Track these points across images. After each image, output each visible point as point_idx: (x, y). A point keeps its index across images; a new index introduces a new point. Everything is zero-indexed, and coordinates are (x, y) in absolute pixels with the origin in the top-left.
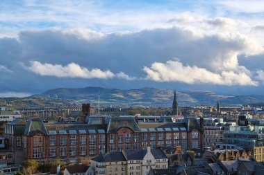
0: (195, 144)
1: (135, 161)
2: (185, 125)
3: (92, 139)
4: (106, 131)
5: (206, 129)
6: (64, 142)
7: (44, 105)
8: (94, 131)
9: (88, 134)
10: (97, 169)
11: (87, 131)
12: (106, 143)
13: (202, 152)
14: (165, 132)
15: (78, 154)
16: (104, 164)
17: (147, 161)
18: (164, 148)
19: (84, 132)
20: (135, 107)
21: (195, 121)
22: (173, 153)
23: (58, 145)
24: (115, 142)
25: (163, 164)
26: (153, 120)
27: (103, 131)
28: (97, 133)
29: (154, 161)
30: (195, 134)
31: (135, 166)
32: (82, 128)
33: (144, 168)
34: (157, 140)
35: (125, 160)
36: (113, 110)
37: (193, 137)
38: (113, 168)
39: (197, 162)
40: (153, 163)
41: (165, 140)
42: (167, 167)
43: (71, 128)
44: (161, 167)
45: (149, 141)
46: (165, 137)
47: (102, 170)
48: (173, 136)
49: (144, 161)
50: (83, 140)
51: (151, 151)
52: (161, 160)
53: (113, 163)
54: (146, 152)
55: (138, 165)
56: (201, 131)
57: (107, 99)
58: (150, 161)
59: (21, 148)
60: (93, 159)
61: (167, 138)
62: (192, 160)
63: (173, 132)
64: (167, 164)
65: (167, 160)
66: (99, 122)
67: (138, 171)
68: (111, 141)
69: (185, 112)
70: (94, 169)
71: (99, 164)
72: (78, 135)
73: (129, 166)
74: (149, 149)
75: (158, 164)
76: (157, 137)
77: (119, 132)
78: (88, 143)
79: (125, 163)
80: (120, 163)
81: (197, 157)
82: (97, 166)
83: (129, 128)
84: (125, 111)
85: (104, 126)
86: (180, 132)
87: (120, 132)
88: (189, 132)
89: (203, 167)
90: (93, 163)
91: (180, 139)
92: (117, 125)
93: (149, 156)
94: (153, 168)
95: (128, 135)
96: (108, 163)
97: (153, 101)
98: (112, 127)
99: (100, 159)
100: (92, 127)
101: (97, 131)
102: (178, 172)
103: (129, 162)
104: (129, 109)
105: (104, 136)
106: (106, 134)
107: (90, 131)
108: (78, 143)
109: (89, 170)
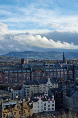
0: (71, 77)
1: (43, 85)
2: (66, 68)
3: (24, 75)
4: (30, 71)
5: (76, 70)
6: (12, 76)
8: (25, 71)
9: (22, 72)
10: (26, 88)
12: (31, 76)
13: (74, 81)
14: (57, 71)
15: (18, 82)
16: (29, 86)
17: (48, 85)
18: (56, 79)
19: (21, 71)
20: (46, 60)
21: (71, 66)
22: (61, 81)
23: (9, 77)
24: (35, 76)
26: (52, 66)
27: (29, 71)
28: (26, 72)
29: (51, 85)
30: (71, 72)
31: (43, 87)
32: (19, 69)
33: (47, 88)
34: (53, 75)
35: (39, 84)
36: (36, 61)
37: (70, 74)
38: (33, 88)
39: (71, 85)
40: (51, 86)
41: (57, 75)
42: (57, 87)
43: (15, 70)
44: (55, 88)
45: (50, 75)
47: (28, 89)
48: (61, 73)
49: (47, 85)
50: (20, 75)
51: (50, 80)
52: (55, 84)
53: (33, 86)
54: (48, 80)
55: (44, 87)
56: (74, 71)
57: (34, 56)
58: (50, 85)
60: (24, 84)
61: (58, 74)
62: (69, 84)
63: (60, 71)
64: (57, 86)
65: (57, 84)
66: (27, 67)
67: (44, 89)
68: (33, 76)
69: (69, 62)
70: (24, 88)
71: (27, 86)
72: (18, 73)
73: (40, 87)
74: (49, 79)
75: (53, 86)
76: (53, 73)
77: (36, 71)
78: (22, 76)
79: (38, 85)
80: (36, 86)
81: (72, 83)
82: (26, 87)
83: (41, 70)
84: (41, 62)
85: (29, 69)
86: (64, 71)
87: (37, 72)
88: (68, 71)
89: (74, 88)
90: (24, 86)
91: (64, 74)
92: (35, 68)
93: (49, 82)
94: (51, 88)
95: (40, 73)
96: (31, 86)
97: (55, 57)
98: (33, 69)
99: (27, 84)
100: (24, 69)
101: (26, 71)
102: (62, 90)
103: (40, 85)
104: (43, 61)
106: (30, 72)
107: (23, 71)
108: (18, 76)
109: (22, 89)
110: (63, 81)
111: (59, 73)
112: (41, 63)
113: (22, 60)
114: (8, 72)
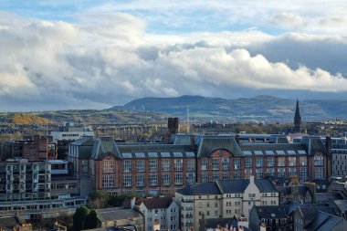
0: (319, 174)
1: (233, 195)
2: (304, 147)
3: (178, 164)
4: (196, 154)
5: (335, 152)
6: (141, 168)
7: (127, 119)
8: (180, 154)
9: (172, 158)
10: (183, 204)
11: (172, 154)
12: (197, 170)
13: (328, 184)
14: (277, 157)
15: (160, 184)
16: (192, 197)
17: (250, 195)
18: (273, 178)
19: (168, 155)
20: (243, 122)
21: (319, 141)
22: (287, 184)
23: (133, 171)
24: (209, 169)
25: (272, 199)
26: (262, 139)
27: (192, 154)
28: (185, 158)
29: (258, 195)
30: (319, 159)
31: (233, 201)
32: (164, 149)
33: (246, 204)
34: (265, 167)
35: (220, 193)
36: (214, 125)
37: (316, 164)
38: (204, 203)
39: (320, 198)
40: (257, 198)
41: (276, 166)
42: (277, 204)
43: (152, 149)
44: (269, 204)
45: (254, 167)
46: (276, 162)
47: (189, 205)
48: (287, 162)
49: (246, 195)
50: (166, 165)
51: (256, 182)
52: (269, 194)
53: (204, 197)
54: (247, 182)
55: (238, 200)
56: (328, 156)
57: (208, 111)
58: (254, 195)
59: (88, 175)
60: (178, 191)
61: (279, 165)
62: (312, 195)
63: (287, 156)
64: (277, 200)
65: (277, 194)
66: (187, 142)
67: (237, 208)
68: (204, 168)
69: (313, 129)
70: (179, 204)
71: (185, 198)
72: (160, 158)
73: (225, 201)
74: (252, 178)
75: (265, 199)
76: (265, 162)
77: (213, 155)
78: (173, 169)
79: (219, 196)
80: (212, 196)
81: (321, 191)
82: (183, 201)
83: (228, 151)
84: (229, 127)
85: (194, 148)
86: (298, 156)
87: (215, 156)
88: (309, 157)
89: (327, 205)
90: (178, 196)
91: (298, 165)
92: (210, 147)
93: (252, 188)
94: (258, 204)
95: (225, 159)
96: (197, 197)
97: (270, 114)
98: (204, 149)
99: (187, 191)
100: (178, 148)
101: (184, 154)
102: (291, 210)
103: (225, 195)
104: (235, 125)
105: (193, 161)
106: (196, 158)
107: (176, 154)
108: (160, 169)
109: (173, 205)
110: (296, 184)
111: (281, 162)
112: (228, 132)
113: (173, 123)
114: (130, 155)
